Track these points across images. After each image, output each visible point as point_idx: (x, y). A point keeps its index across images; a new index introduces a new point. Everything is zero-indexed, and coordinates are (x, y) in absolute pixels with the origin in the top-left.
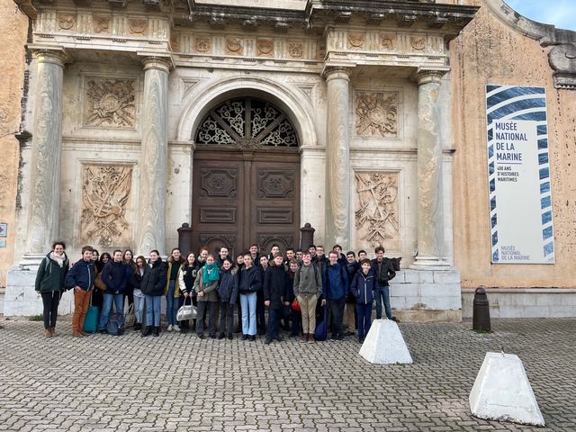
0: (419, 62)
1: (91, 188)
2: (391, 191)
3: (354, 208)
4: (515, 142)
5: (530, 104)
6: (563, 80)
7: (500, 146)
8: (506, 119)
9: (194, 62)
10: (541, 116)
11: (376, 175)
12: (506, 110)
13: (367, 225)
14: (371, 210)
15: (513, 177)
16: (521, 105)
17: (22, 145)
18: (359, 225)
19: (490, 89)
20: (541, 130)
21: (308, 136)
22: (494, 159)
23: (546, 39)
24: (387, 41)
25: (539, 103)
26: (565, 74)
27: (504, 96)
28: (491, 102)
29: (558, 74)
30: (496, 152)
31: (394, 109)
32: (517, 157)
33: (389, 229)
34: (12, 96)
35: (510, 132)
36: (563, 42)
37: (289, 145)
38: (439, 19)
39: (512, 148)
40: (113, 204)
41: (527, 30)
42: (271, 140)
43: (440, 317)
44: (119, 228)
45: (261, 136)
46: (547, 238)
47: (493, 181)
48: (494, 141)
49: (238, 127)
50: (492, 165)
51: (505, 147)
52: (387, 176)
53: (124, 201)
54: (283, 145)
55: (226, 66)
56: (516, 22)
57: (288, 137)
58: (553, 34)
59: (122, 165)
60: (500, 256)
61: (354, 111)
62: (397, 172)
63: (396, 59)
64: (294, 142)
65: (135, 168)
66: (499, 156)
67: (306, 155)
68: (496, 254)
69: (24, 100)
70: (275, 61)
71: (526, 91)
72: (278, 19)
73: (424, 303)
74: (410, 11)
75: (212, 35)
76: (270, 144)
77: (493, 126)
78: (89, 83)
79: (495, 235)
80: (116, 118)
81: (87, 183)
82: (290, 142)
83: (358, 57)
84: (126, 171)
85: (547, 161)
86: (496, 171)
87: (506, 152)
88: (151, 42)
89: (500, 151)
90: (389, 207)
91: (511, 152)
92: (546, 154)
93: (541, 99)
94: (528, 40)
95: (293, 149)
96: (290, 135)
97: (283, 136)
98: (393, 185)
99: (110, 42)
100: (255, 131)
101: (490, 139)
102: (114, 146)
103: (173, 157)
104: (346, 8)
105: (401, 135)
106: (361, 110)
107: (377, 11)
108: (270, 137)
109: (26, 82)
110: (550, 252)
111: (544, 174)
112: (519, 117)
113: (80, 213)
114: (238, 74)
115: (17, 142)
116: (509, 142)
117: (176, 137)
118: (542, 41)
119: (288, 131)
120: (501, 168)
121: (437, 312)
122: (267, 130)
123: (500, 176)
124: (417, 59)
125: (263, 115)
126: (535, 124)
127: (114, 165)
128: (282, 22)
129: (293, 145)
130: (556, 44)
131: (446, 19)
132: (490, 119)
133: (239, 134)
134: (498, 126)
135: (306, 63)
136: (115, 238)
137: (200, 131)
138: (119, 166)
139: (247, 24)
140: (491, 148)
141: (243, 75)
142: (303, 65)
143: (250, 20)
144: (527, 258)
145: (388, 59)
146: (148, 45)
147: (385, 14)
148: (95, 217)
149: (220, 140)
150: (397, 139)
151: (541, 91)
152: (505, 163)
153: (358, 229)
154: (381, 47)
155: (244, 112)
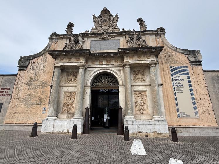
0: (149, 62)
1: (66, 98)
2: (145, 96)
3: (134, 101)
4: (181, 82)
5: (184, 71)
6: (193, 64)
7: (176, 83)
8: (177, 75)
9: (91, 66)
10: (188, 74)
11: (140, 92)
12: (176, 73)
13: (138, 107)
14: (139, 102)
15: (181, 91)
16: (181, 71)
17: (51, 88)
18: (136, 107)
19: (171, 67)
20: (188, 78)
21: (120, 83)
22: (175, 86)
23: (186, 53)
24: (140, 57)
25: (187, 70)
26: (193, 62)
27: (175, 69)
28: (172, 71)
29: (191, 62)
30: (175, 84)
31: (144, 74)
32: (182, 86)
33: (145, 107)
34: (50, 77)
35: (178, 78)
36: (191, 53)
38: (153, 50)
39: (180, 83)
40: (71, 102)
41: (180, 51)
43: (162, 136)
44: (72, 108)
46: (195, 110)
47: (175, 93)
48: (174, 81)
49: (103, 81)
50: (174, 88)
51: (178, 83)
52: (143, 92)
53: (73, 101)
54: (114, 85)
55: (99, 67)
56: (176, 50)
58: (188, 52)
60: (180, 115)
61: (132, 75)
62: (146, 91)
63: (142, 61)
64: (117, 84)
65: (76, 93)
66: (176, 86)
67: (120, 87)
68: (179, 115)
69: (53, 78)
70: (111, 64)
71: (182, 67)
73: (156, 131)
75: (96, 60)
77: (173, 77)
78: (67, 73)
79: (178, 109)
80: (73, 81)
81: (65, 97)
83: (132, 62)
84: (74, 93)
85: (191, 86)
86: (176, 90)
87: (178, 84)
88: (80, 62)
89: (176, 84)
90: (144, 101)
91: (180, 84)
92: (191, 84)
93: (187, 69)
94: (180, 54)
95: (117, 86)
96: (116, 82)
97: (114, 83)
98: (145, 95)
99: (71, 63)
100: (107, 82)
101: (173, 81)
102: (72, 87)
103: (86, 89)
105: (146, 81)
106: (134, 75)
107: (136, 50)
108: (111, 83)
109: (53, 74)
110: (197, 114)
111: (191, 90)
112: (181, 74)
113: (63, 104)
114: (102, 68)
115: (50, 88)
116: (179, 81)
117: (86, 84)
118: (185, 54)
120: (177, 89)
121: (161, 134)
122: (110, 81)
123: (177, 91)
124: (148, 61)
125: (109, 78)
126: (186, 76)
127: (71, 92)
128: (112, 55)
130: (189, 54)
131: (155, 50)
132: (172, 75)
133: (103, 83)
134: (175, 77)
135: (119, 64)
136: (71, 111)
138: (73, 92)
139: (104, 56)
140: (173, 83)
141: (103, 68)
142: (118, 65)
144: (189, 116)
145: (140, 61)
146: (80, 63)
147: (138, 50)
148: (66, 105)
149: (98, 85)
150: (145, 82)
151: (187, 67)
152: (178, 88)
154: (138, 59)
155: (104, 77)
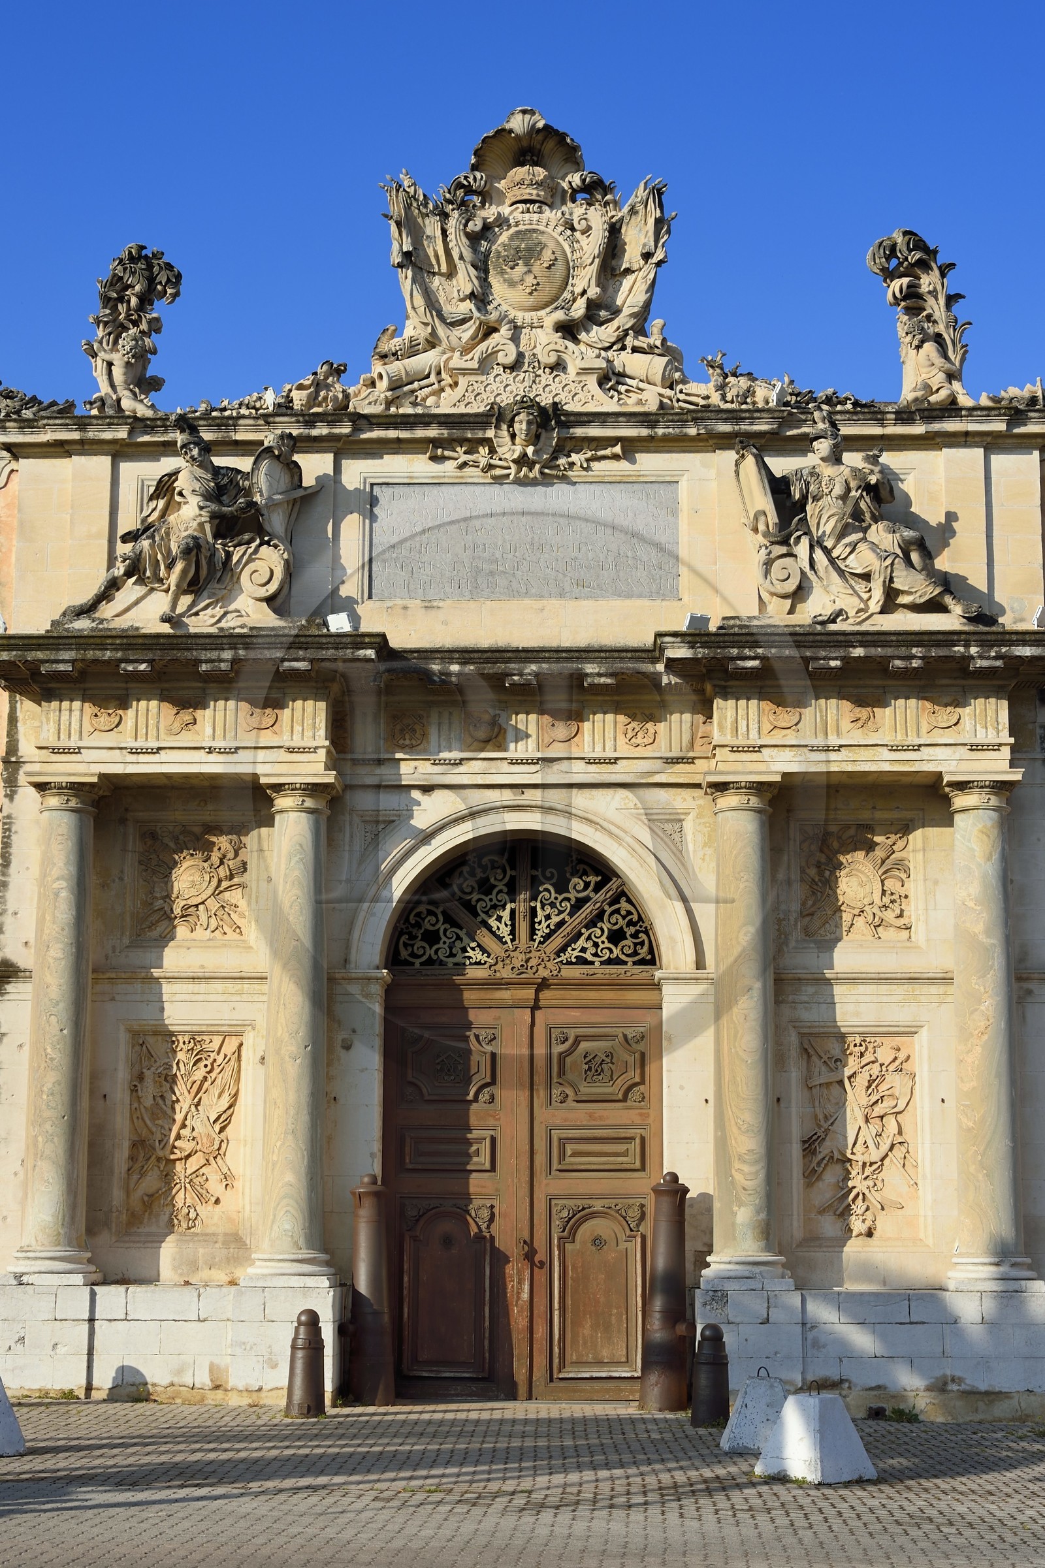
0: (944, 759)
2: (895, 1082)
3: (798, 1129)
9: (388, 774)
11: (856, 1041)
13: (832, 1175)
14: (842, 1137)
18: (811, 1175)
21: (674, 948)
24: (861, 712)
31: (902, 866)
33: (894, 1183)
37: (630, 960)
38: (980, 663)
40: (199, 1129)
42: (584, 950)
43: (998, 1410)
44: (215, 1187)
45: (557, 941)
49: (499, 919)
52: (888, 1042)
53: (224, 1121)
55: (465, 780)
57: (628, 942)
59: (218, 1033)
61: (795, 875)
62: (910, 1033)
63: (885, 754)
64: (643, 952)
65: (249, 1039)
67: (668, 991)
69: (2, 887)
70: (591, 761)
72: (590, 668)
73: (958, 1374)
74: (903, 651)
75: (430, 705)
76: (582, 961)
78: (143, 836)
80: (203, 918)
81: (141, 1077)
82: (635, 953)
83: (788, 754)
84: (230, 1046)
88: (289, 750)
90: (891, 1124)
95: (641, 973)
96: (635, 936)
97: (616, 937)
98: (901, 1066)
99: (201, 755)
100: (542, 929)
102: (202, 987)
103: (341, 1009)
104: (747, 652)
105: (919, 934)
106: (813, 872)
107: (823, 653)
108: (581, 942)
109: (6, 845)
113: (125, 1152)
114: (494, 796)
117: (346, 961)
119: (630, 923)
121: (991, 1396)
122: (573, 923)
124: (940, 752)
125: (562, 888)
127: (201, 1033)
128: (600, 675)
129: (643, 962)
131: (999, 663)
133: (500, 938)
135: (667, 760)
136: (204, 1210)
137: (401, 934)
138: (214, 1033)
139: (513, 685)
141: (507, 796)
142: (657, 766)
143: (521, 674)
145: (864, 755)
146: (282, 755)
147: (842, 659)
148: (159, 1159)
149: (452, 955)
150: (910, 945)
153: (809, 1185)
155: (513, 878)
